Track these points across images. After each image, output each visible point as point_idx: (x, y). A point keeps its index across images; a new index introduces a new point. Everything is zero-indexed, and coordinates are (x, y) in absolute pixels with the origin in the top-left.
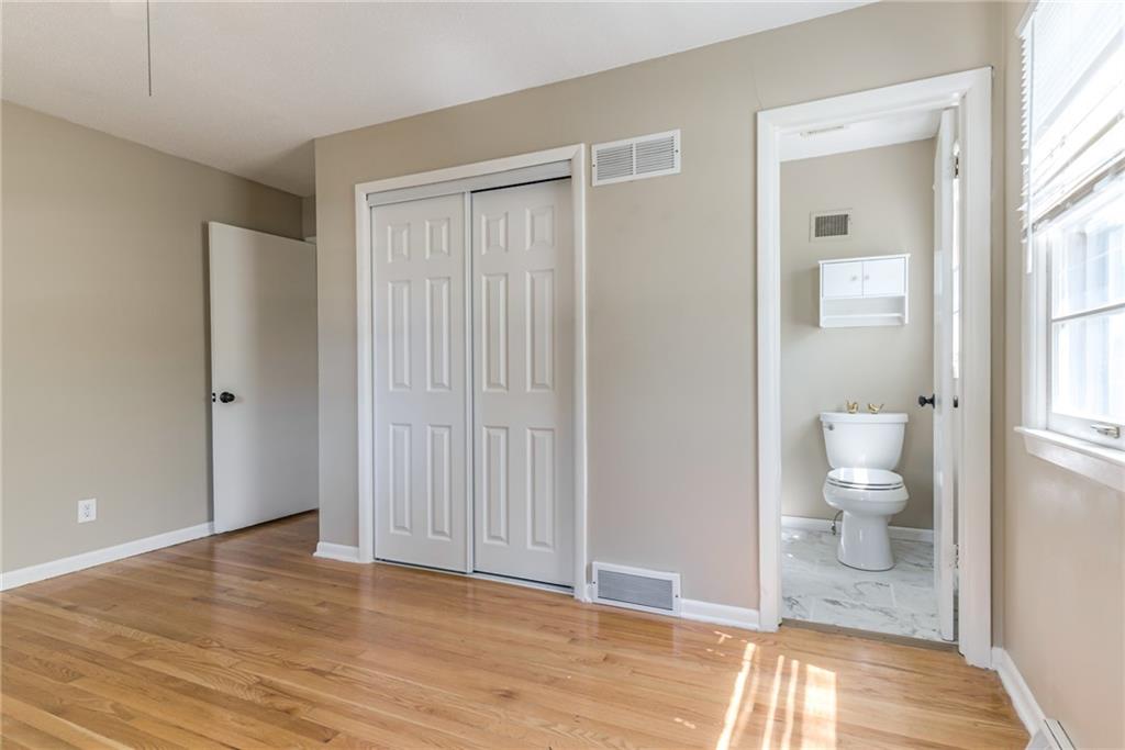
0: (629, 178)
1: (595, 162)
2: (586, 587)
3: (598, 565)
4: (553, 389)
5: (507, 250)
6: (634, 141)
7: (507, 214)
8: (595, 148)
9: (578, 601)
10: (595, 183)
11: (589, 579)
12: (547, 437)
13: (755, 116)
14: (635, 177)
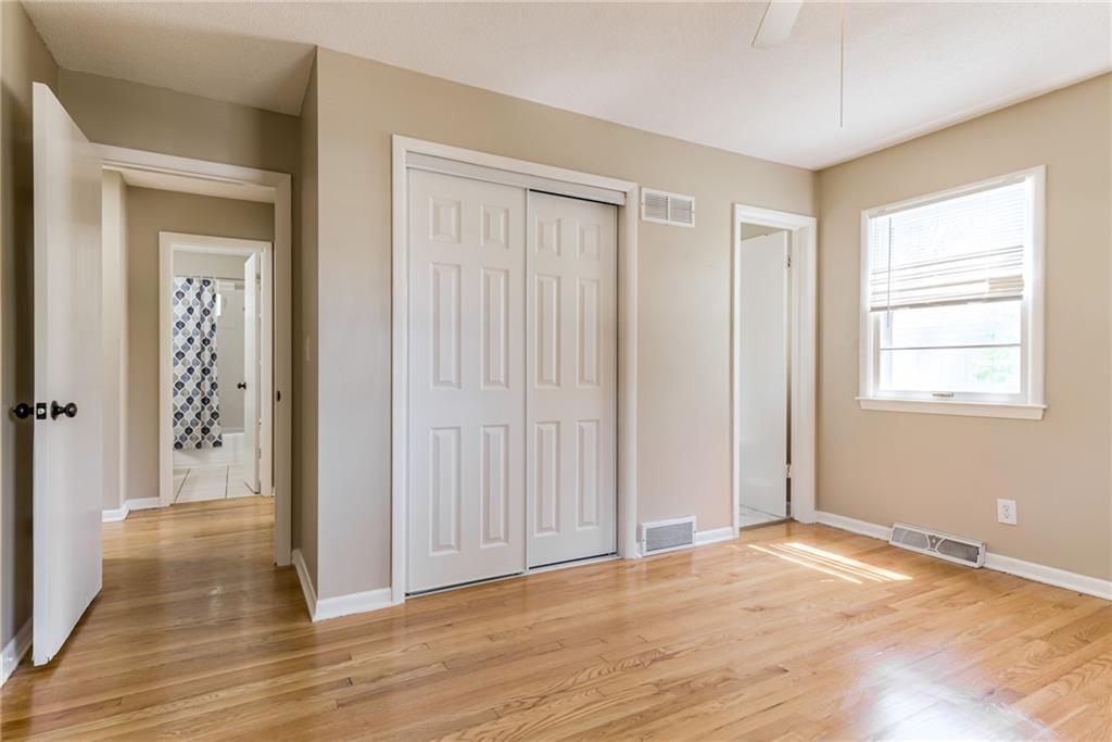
0: (662, 221)
1: (643, 200)
2: (637, 545)
3: (646, 525)
4: (598, 384)
5: (559, 253)
6: (671, 195)
7: (559, 221)
8: (645, 191)
9: (631, 559)
10: (644, 218)
11: (639, 539)
12: (593, 426)
13: (733, 206)
14: (668, 222)
